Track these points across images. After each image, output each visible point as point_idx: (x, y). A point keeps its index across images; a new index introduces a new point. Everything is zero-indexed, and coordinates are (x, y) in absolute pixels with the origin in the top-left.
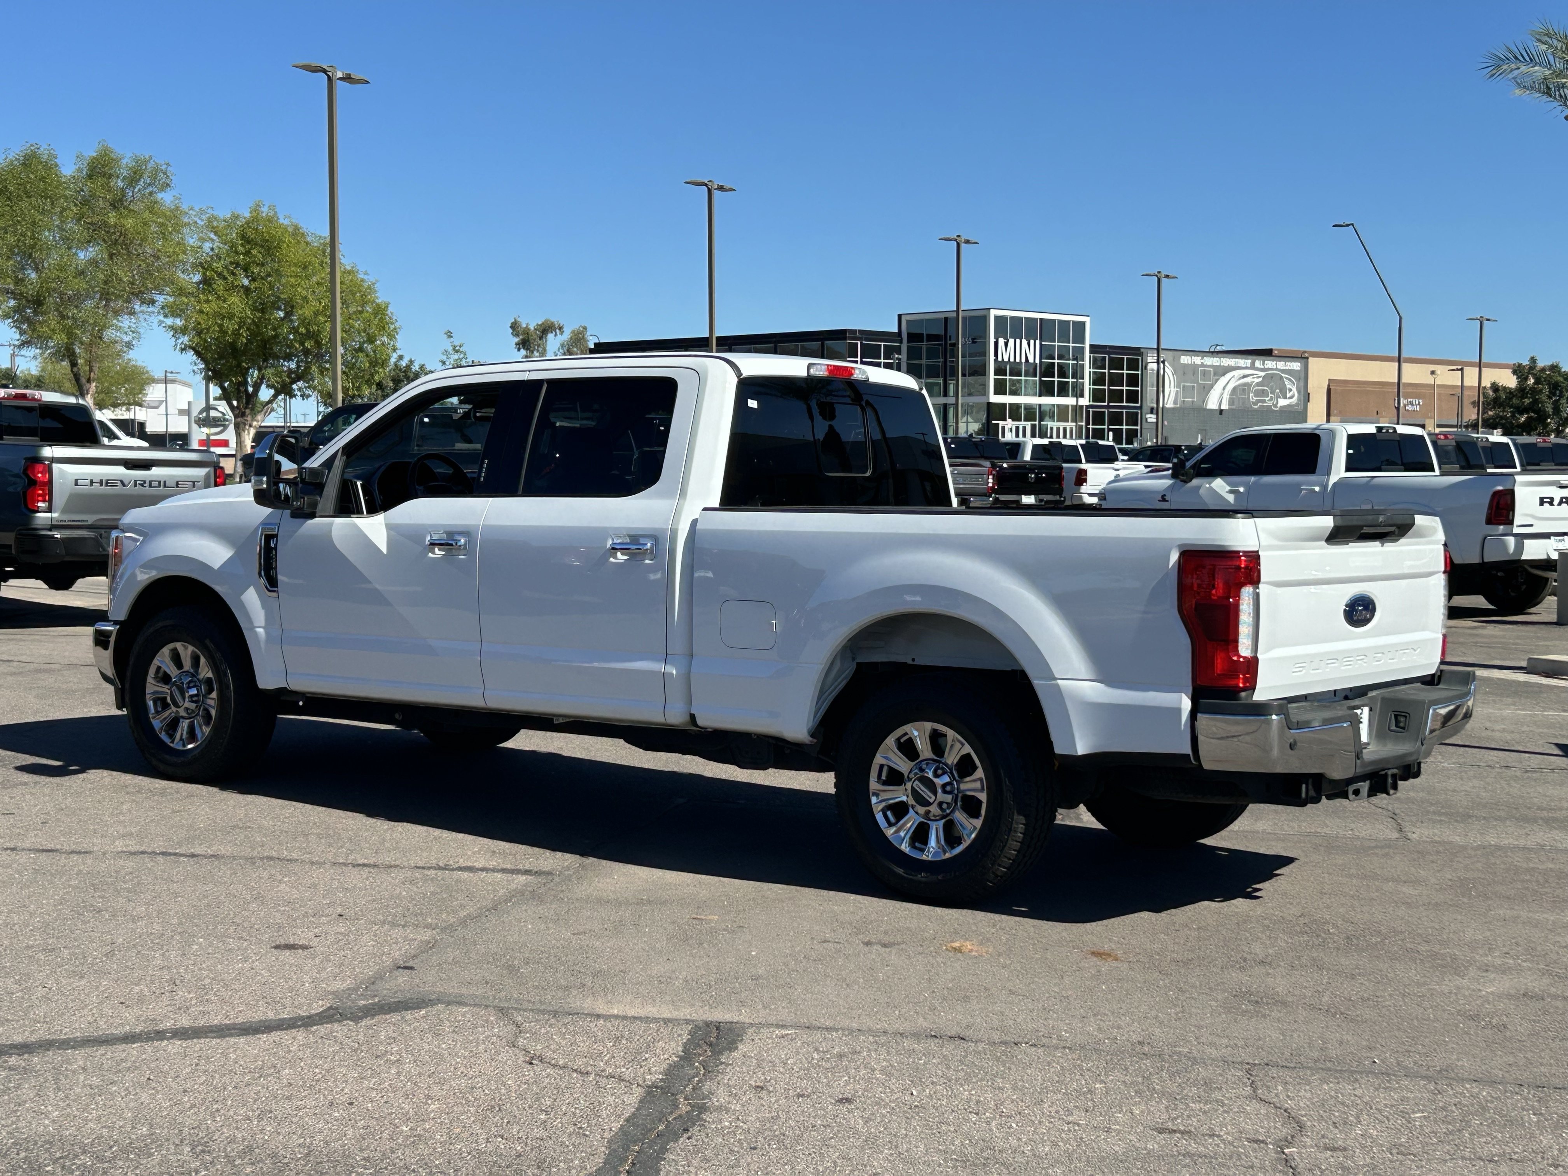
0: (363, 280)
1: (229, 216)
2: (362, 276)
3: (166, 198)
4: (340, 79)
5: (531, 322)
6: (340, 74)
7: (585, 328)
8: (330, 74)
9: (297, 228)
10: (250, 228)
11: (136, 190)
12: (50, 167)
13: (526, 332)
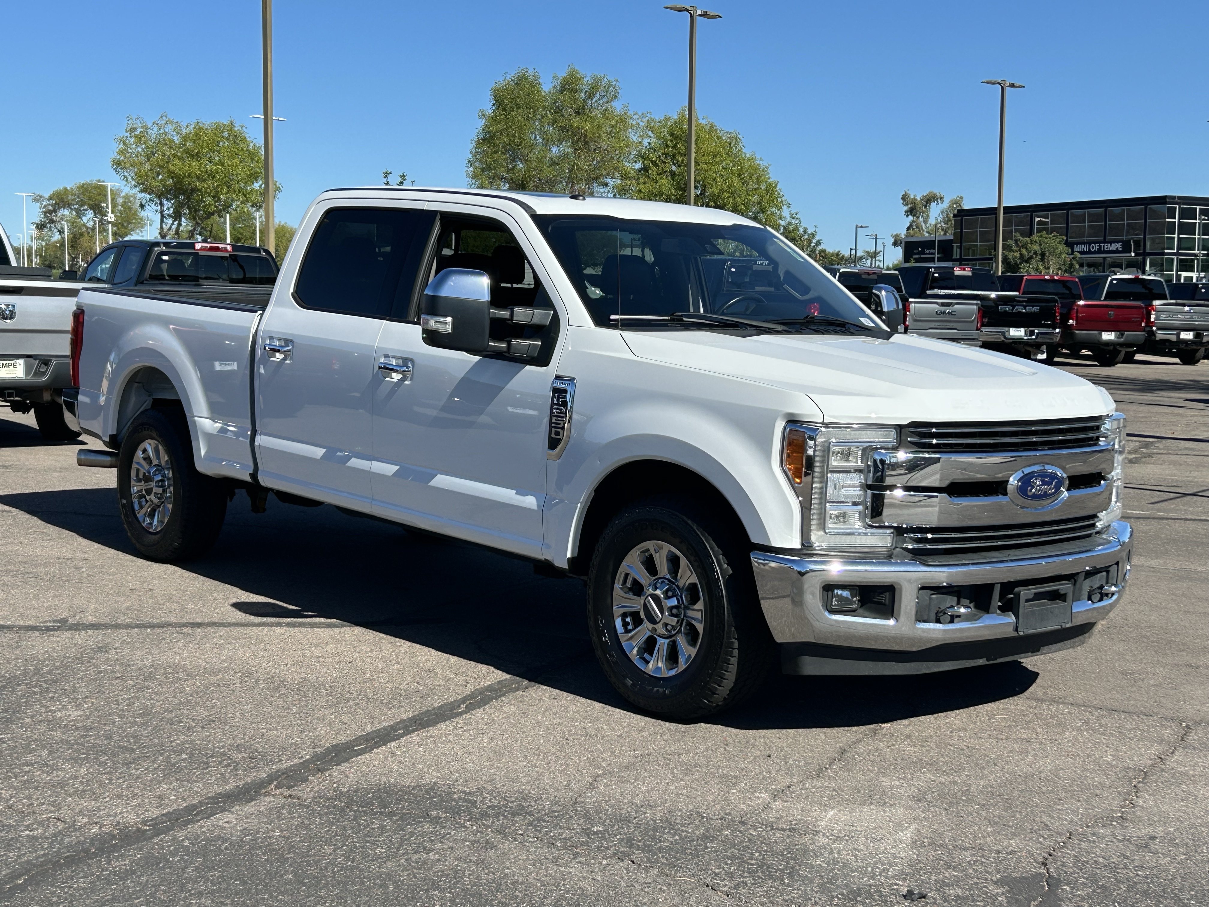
0: (759, 165)
1: (662, 118)
2: (758, 162)
3: (617, 106)
4: (699, 15)
5: (918, 195)
6: (699, 12)
7: (961, 198)
8: (692, 12)
9: (712, 127)
10: (677, 127)
11: (593, 101)
12: (534, 85)
13: (914, 202)
